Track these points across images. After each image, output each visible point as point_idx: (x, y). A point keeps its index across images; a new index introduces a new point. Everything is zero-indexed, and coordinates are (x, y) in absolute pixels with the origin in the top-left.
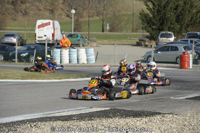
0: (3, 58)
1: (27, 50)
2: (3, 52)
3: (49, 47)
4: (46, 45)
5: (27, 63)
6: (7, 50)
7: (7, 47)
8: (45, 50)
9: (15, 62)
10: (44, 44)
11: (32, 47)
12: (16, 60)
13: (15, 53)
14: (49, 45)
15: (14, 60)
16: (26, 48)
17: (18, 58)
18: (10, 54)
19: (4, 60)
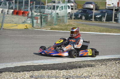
0: (84, 18)
1: (101, 13)
2: (85, 14)
3: (115, 12)
4: (114, 10)
5: (100, 22)
6: (87, 13)
7: (87, 11)
8: (112, 14)
9: (92, 20)
10: (112, 10)
11: (104, 11)
12: (93, 19)
13: (92, 15)
14: (116, 10)
15: (91, 19)
16: (100, 12)
18: (89, 16)
19: (85, 19)
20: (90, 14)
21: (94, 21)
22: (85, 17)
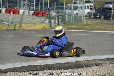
2: (104, 14)
6: (106, 12)
7: (106, 10)
9: (111, 20)
12: (112, 19)
13: (111, 15)
17: (113, 18)
18: (108, 15)
19: (104, 18)
20: (109, 13)
21: (113, 20)
22: (104, 17)
